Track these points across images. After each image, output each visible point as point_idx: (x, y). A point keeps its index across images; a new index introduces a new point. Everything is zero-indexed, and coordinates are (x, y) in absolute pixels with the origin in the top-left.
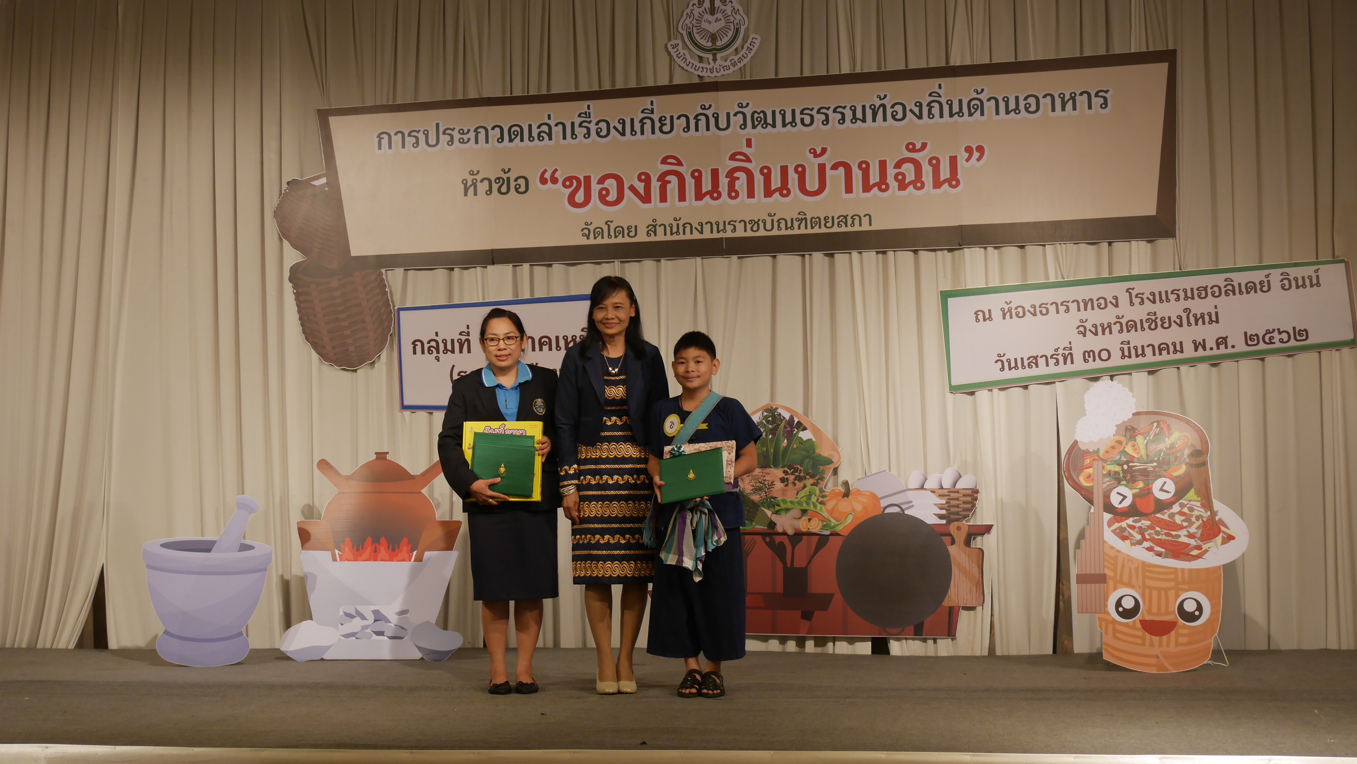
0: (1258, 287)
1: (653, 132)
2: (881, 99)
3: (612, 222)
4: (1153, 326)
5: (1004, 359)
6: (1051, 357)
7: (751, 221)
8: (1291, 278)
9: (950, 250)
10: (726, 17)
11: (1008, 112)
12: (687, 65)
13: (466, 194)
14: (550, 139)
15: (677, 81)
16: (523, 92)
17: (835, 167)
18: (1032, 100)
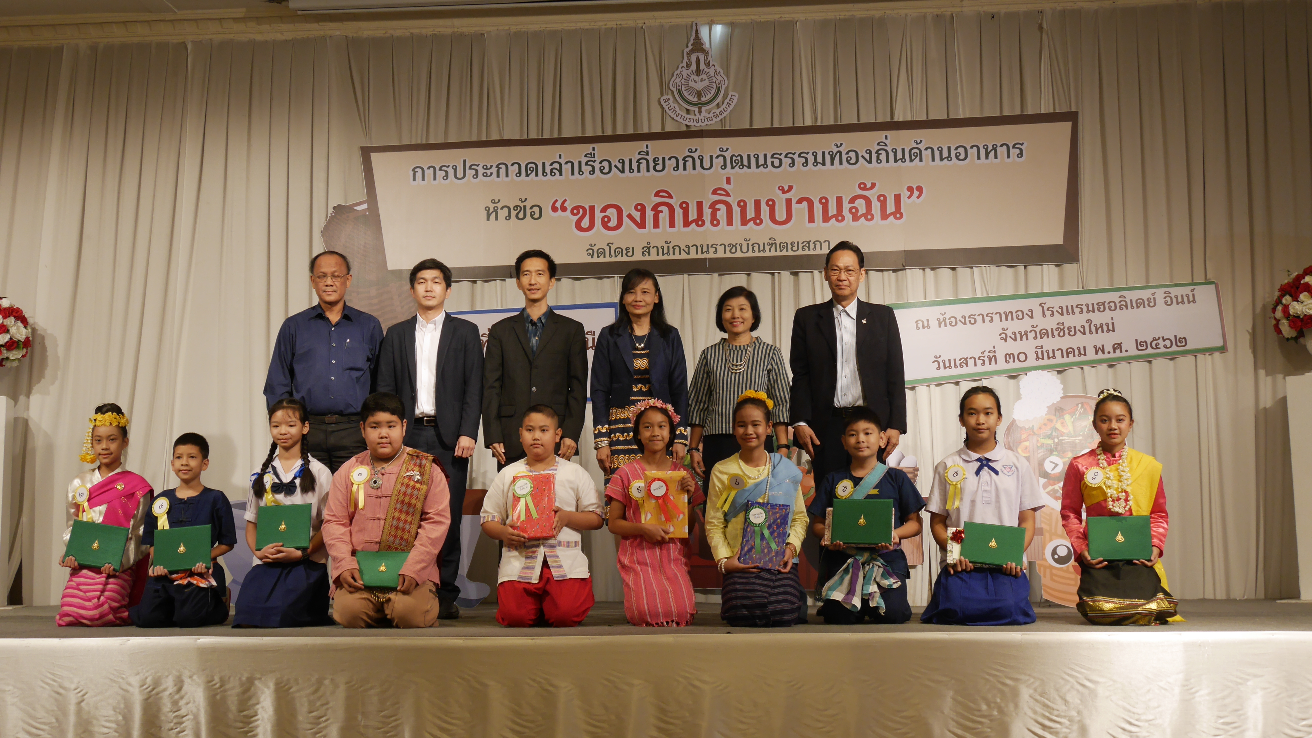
0: (1146, 302)
1: (648, 170)
2: (837, 147)
3: (612, 244)
4: (1062, 334)
5: (940, 360)
6: (979, 359)
7: (730, 244)
8: (1172, 296)
9: (895, 271)
10: (710, 77)
11: (942, 159)
12: (677, 116)
13: (488, 219)
14: (561, 175)
15: (668, 129)
16: (538, 135)
17: (800, 201)
18: (961, 150)
